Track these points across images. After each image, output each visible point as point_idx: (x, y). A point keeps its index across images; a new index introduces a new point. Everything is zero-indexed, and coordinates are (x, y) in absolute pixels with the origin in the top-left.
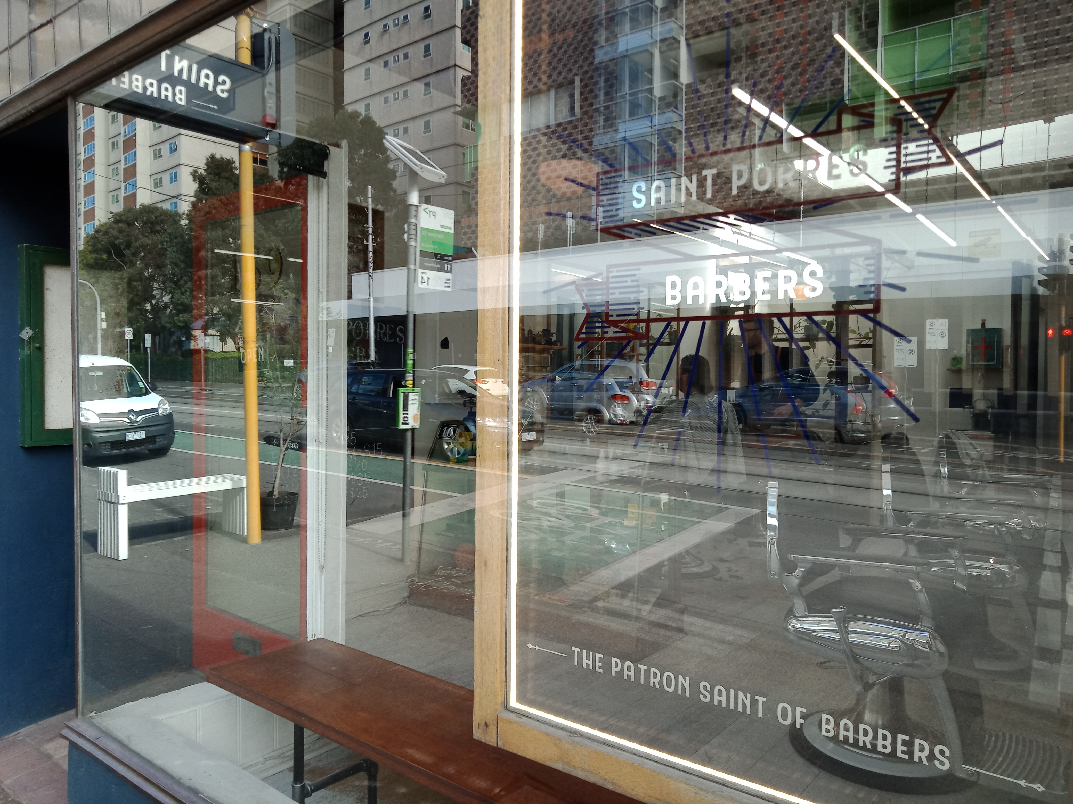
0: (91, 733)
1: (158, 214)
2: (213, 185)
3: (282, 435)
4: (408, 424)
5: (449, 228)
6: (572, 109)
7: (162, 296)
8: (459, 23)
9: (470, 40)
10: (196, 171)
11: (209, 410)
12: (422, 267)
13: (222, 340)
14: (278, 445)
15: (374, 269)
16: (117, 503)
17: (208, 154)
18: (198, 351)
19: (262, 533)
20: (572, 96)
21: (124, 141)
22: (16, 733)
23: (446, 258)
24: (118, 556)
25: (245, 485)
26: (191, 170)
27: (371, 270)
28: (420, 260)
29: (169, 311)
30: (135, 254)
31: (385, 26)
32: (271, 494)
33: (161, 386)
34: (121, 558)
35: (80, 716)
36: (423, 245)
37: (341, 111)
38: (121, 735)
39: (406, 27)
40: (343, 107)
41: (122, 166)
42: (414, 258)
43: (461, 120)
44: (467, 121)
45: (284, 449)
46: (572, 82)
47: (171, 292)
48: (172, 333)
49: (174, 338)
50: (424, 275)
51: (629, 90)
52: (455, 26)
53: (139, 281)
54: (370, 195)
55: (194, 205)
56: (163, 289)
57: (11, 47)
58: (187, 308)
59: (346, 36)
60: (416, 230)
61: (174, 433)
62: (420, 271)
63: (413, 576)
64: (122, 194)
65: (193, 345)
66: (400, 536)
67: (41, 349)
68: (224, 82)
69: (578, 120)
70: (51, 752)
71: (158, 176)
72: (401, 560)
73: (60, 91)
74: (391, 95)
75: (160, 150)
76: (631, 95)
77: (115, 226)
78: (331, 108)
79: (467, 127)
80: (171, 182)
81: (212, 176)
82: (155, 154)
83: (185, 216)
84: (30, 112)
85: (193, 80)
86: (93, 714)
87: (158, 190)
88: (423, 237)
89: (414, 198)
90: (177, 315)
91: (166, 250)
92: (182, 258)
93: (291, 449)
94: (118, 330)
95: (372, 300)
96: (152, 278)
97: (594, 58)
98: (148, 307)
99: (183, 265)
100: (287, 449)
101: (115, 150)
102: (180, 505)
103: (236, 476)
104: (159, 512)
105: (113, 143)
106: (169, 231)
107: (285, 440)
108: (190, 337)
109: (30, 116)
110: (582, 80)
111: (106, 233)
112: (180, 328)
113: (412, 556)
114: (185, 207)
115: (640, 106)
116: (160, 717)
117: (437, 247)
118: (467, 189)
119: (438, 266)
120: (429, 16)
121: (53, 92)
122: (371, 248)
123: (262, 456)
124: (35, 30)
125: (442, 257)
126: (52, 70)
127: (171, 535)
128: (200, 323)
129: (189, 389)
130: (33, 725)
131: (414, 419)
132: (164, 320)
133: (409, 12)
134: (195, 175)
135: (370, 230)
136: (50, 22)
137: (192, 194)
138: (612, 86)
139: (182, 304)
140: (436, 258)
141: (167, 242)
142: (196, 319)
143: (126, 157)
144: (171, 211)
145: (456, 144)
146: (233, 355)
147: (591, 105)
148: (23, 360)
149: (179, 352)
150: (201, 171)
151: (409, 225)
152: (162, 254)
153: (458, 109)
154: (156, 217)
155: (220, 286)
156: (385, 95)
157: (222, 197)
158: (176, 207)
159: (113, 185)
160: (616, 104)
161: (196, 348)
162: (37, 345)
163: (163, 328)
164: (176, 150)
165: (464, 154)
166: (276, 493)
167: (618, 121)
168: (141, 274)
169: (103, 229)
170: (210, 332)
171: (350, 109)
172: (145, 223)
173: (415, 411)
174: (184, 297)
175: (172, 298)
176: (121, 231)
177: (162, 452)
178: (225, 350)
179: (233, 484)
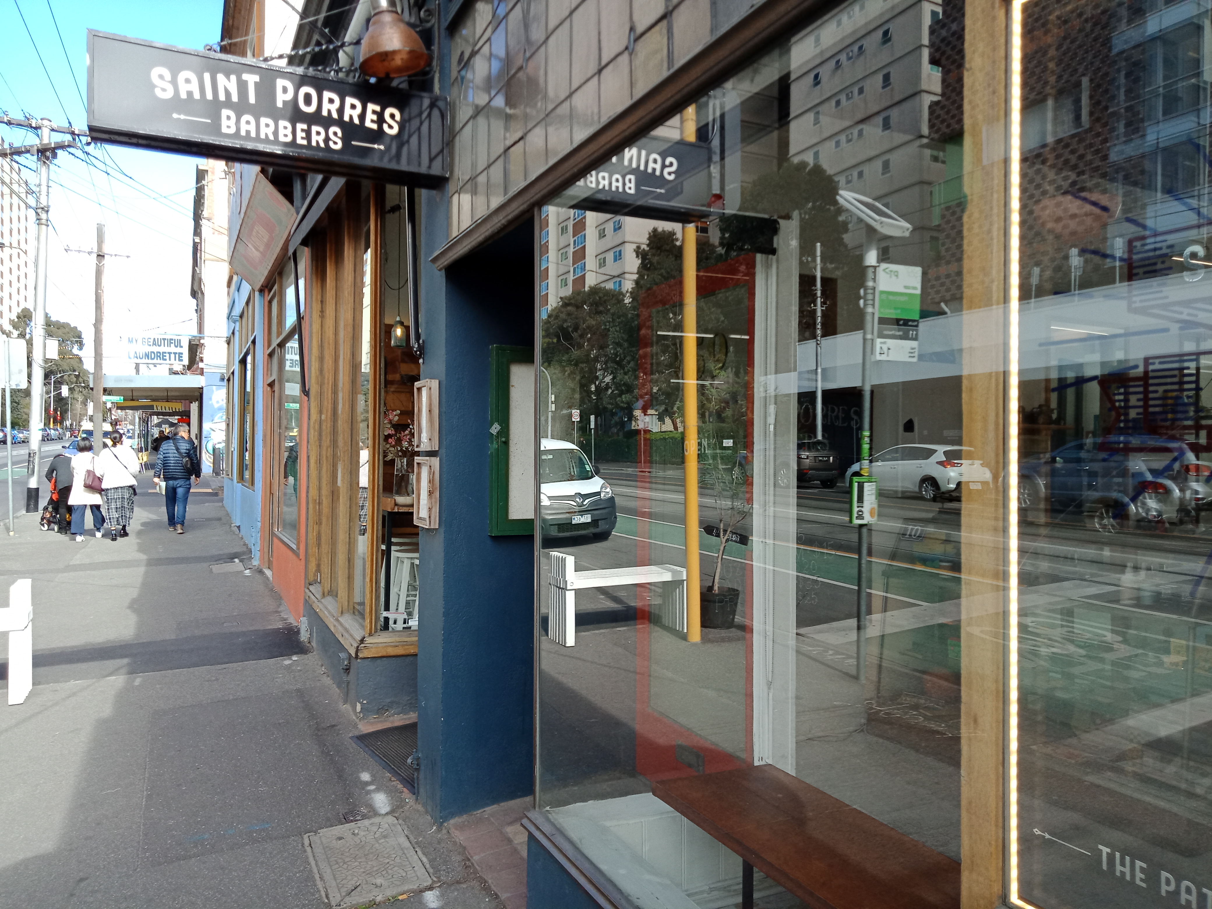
0: (547, 828)
1: (601, 295)
2: (655, 259)
3: (722, 526)
4: (863, 518)
5: (915, 288)
6: (1078, 118)
7: (604, 377)
8: (926, 41)
9: (940, 59)
10: (638, 247)
11: (647, 494)
12: (881, 336)
13: (661, 419)
14: (718, 535)
15: (822, 336)
16: (565, 589)
17: (651, 229)
18: (638, 432)
19: (701, 631)
20: (1077, 102)
21: (574, 225)
22: (482, 810)
23: (910, 323)
24: (565, 643)
25: (685, 578)
26: (634, 246)
27: (819, 338)
28: (879, 329)
29: (610, 391)
30: (582, 336)
31: (838, 62)
32: (711, 588)
33: (602, 468)
34: (568, 645)
35: (537, 809)
36: (882, 310)
37: (785, 164)
38: (574, 835)
39: (862, 58)
40: (788, 160)
41: (571, 250)
42: (872, 324)
43: (928, 152)
44: (935, 153)
45: (724, 540)
46: (1078, 84)
47: (612, 373)
48: (613, 414)
49: (616, 418)
50: (883, 346)
51: (1164, 80)
52: (921, 46)
53: (586, 363)
54: (818, 253)
55: (637, 282)
56: (605, 370)
57: (489, 166)
58: (629, 389)
59: (794, 81)
60: (874, 294)
61: (616, 518)
62: (879, 340)
63: (871, 699)
64: (571, 277)
65: (634, 426)
66: (855, 648)
67: (506, 443)
68: (671, 164)
69: (1086, 132)
70: (511, 836)
71: (602, 256)
72: (856, 678)
73: (528, 203)
74: (843, 138)
75: (604, 229)
76: (1165, 87)
77: (563, 310)
78: (775, 162)
79: (935, 159)
80: (615, 260)
81: (654, 251)
82: (600, 234)
83: (628, 295)
84: (503, 224)
85: (642, 168)
86: (548, 808)
87: (602, 270)
88: (882, 301)
89: (871, 258)
90: (620, 395)
91: (609, 330)
92: (626, 337)
93: (732, 540)
94: (565, 412)
95: (819, 370)
96: (596, 359)
97: (1110, 49)
98: (593, 388)
99: (626, 345)
100: (727, 541)
101: (564, 235)
102: (622, 594)
103: (675, 568)
104: (602, 599)
105: (562, 228)
106: (611, 311)
107: (725, 531)
108: (631, 417)
109: (504, 227)
110: (1091, 80)
111: (557, 317)
112: (622, 409)
113: (869, 675)
114: (628, 285)
115: (1181, 99)
116: (608, 824)
117: (899, 311)
118: (935, 234)
119: (901, 333)
120: (889, 40)
121: (523, 204)
122: (819, 314)
123: (702, 546)
124: (509, 148)
125: (906, 322)
126: (523, 184)
127: (614, 624)
128: (640, 403)
129: (630, 470)
130: (495, 806)
131: (872, 514)
132: (605, 401)
133: (865, 42)
134: (638, 252)
135: (819, 293)
136: (521, 139)
137: (636, 271)
138: (1137, 80)
139: (625, 384)
140: (898, 325)
141: (609, 322)
142: (637, 400)
143: (575, 241)
144: (615, 290)
145: (922, 182)
146: (671, 435)
147: (1106, 108)
148: (492, 453)
149: (621, 434)
150: (644, 247)
151: (865, 290)
152: (605, 334)
153: (925, 141)
154: (600, 298)
155: (659, 364)
156: (837, 139)
157: (663, 271)
158: (620, 285)
159: (562, 270)
160: (1144, 101)
161: (637, 428)
162: (504, 439)
163: (605, 408)
164: (620, 228)
165: (931, 193)
166: (716, 588)
167: (1146, 124)
168: (588, 355)
169: (554, 313)
170: (650, 412)
171: (796, 160)
172: (591, 305)
173: (871, 504)
174: (626, 377)
175: (614, 378)
176: (569, 314)
177: (603, 536)
178: (663, 430)
179: (673, 576)
